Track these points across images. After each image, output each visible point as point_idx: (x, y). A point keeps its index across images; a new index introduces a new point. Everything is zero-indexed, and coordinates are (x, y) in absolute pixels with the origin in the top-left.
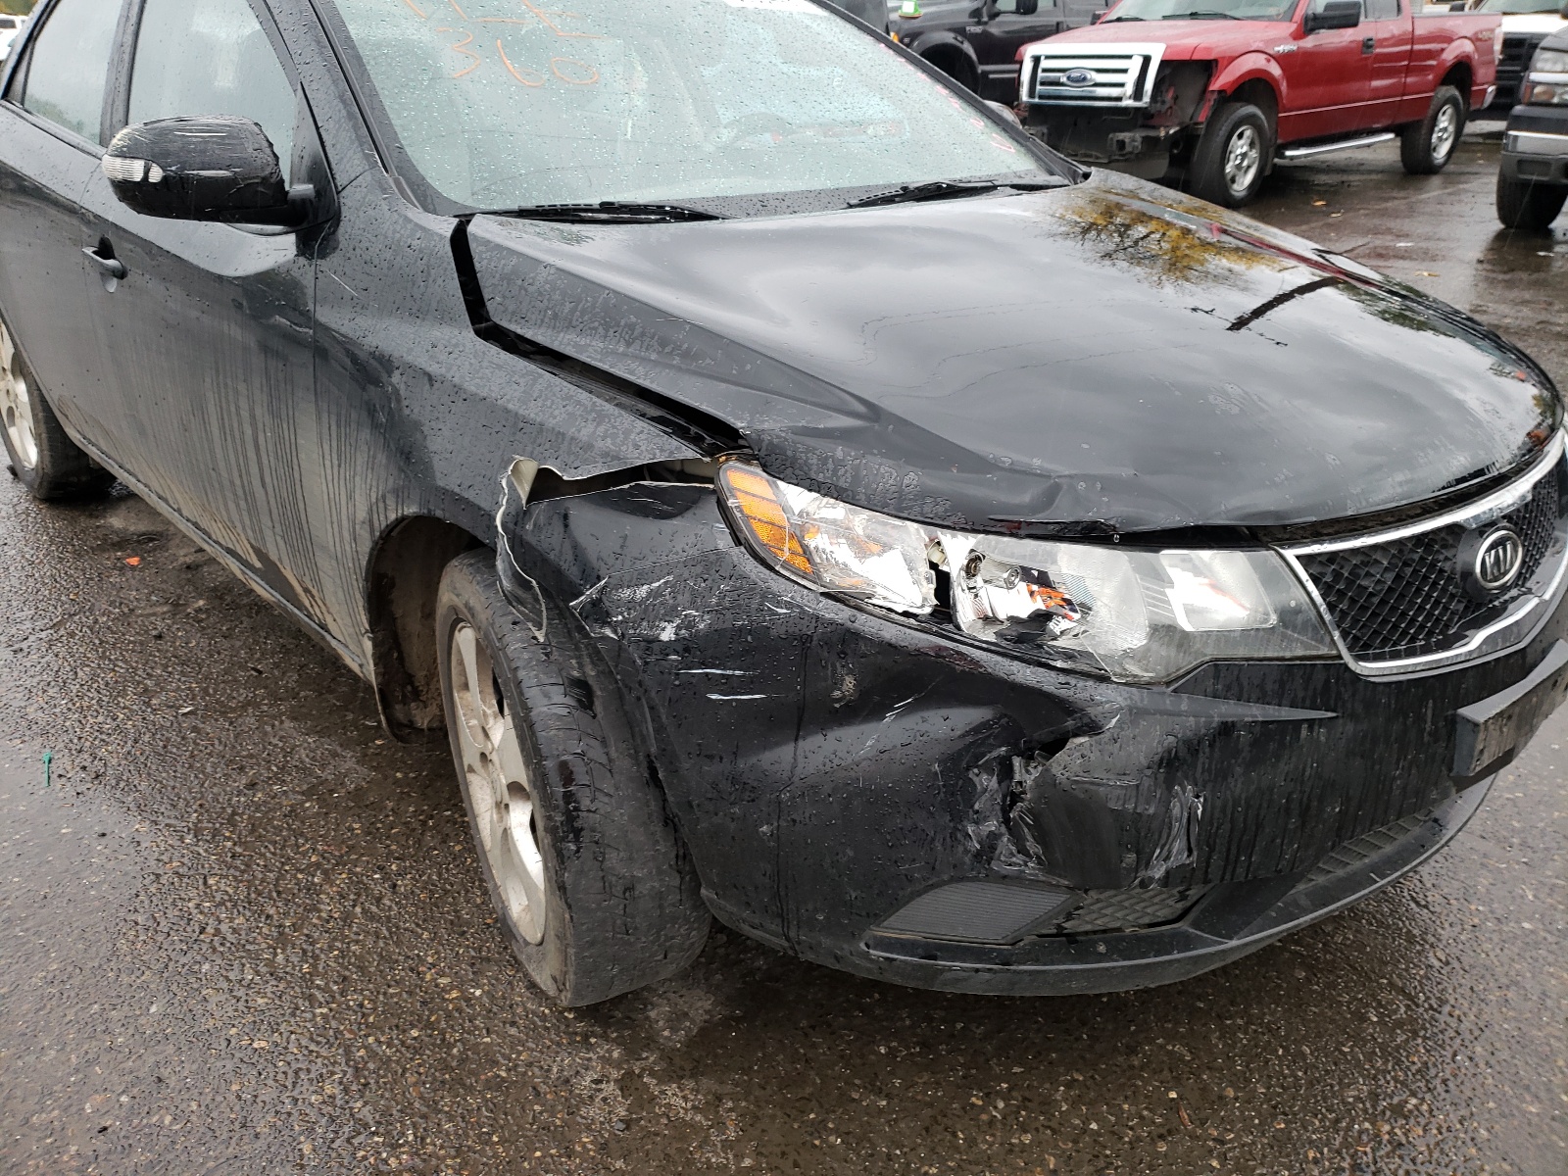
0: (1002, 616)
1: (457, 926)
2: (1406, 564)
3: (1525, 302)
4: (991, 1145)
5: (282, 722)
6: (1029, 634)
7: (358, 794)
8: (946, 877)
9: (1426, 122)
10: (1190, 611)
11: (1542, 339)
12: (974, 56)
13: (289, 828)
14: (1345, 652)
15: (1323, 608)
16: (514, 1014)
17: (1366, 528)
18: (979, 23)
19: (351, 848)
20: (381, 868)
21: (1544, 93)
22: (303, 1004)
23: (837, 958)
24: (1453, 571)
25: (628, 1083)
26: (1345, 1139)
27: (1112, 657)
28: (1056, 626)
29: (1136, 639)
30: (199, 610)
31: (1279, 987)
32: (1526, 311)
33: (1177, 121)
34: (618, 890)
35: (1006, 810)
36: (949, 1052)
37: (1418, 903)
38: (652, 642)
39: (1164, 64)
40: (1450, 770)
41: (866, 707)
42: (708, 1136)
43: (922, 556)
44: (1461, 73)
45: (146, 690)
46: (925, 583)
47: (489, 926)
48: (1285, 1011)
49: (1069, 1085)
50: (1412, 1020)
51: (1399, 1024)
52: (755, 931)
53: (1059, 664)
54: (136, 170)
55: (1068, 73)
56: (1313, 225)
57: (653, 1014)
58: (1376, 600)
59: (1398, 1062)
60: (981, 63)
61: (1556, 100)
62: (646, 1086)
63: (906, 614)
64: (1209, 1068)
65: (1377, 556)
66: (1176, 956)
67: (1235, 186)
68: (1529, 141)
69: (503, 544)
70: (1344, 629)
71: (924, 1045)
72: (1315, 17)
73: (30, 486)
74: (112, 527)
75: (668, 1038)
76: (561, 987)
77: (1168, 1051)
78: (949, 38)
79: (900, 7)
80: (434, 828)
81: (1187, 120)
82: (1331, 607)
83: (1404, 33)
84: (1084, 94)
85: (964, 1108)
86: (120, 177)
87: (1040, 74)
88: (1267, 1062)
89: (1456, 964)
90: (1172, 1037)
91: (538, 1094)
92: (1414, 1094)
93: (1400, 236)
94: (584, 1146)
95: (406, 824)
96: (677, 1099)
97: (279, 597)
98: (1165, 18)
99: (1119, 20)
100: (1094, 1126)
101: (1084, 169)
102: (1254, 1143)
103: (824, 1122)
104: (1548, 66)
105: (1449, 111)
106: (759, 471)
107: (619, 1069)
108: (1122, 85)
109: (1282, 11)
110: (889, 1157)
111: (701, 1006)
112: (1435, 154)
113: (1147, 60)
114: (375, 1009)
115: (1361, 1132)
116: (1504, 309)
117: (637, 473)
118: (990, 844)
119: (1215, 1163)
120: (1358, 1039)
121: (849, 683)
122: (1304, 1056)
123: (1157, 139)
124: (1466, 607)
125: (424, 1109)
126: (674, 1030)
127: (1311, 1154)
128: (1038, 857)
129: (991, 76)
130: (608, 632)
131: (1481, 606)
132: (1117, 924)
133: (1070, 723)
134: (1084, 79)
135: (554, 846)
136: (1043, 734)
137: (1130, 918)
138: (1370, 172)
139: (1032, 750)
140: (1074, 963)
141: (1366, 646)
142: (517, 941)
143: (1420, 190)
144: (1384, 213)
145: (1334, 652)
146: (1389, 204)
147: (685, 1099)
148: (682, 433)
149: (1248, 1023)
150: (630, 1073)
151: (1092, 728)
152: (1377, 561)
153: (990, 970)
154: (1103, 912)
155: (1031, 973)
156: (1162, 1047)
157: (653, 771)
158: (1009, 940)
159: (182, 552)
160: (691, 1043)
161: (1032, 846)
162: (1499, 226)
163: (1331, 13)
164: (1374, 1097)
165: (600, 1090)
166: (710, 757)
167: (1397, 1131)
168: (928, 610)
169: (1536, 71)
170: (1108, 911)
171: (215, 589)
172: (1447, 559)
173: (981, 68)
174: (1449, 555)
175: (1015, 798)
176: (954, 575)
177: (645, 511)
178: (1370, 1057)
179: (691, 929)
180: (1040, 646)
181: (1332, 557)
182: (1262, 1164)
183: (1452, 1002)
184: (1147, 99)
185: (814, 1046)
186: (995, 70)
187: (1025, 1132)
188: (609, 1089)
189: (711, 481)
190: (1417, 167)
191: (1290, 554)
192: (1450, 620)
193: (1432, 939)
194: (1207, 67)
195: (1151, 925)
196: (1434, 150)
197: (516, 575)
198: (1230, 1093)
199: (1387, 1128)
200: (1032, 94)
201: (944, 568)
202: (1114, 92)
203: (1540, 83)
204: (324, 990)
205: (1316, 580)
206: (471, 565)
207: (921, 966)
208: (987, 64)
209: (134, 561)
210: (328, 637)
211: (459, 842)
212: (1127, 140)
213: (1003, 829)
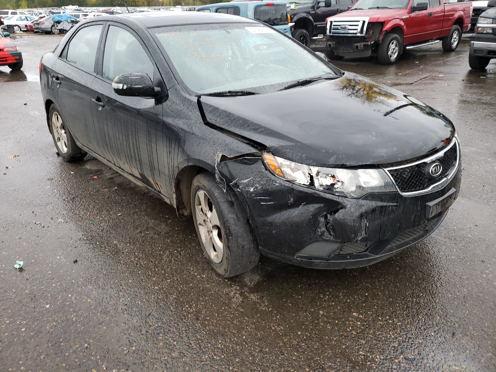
0: (324, 185)
1: (197, 262)
2: (413, 171)
3: (475, 93)
4: (325, 305)
5: (144, 217)
6: (330, 188)
7: (167, 233)
8: (314, 241)
9: (449, 36)
10: (365, 183)
11: (478, 104)
12: (313, 20)
13: (152, 241)
14: (399, 190)
15: (394, 182)
16: (213, 280)
17: (403, 163)
18: (314, 10)
19: (168, 246)
20: (176, 250)
21: (481, 30)
22: (164, 279)
23: (290, 261)
24: (425, 172)
25: (241, 294)
26: (405, 302)
27: (348, 192)
28: (336, 186)
29: (353, 189)
30: (116, 190)
31: (393, 272)
32: (475, 96)
33: (374, 39)
34: (241, 247)
35: (326, 226)
36: (315, 287)
37: (427, 253)
38: (248, 192)
39: (369, 23)
40: (425, 216)
41: (295, 205)
42: (261, 304)
43: (307, 172)
44: (460, 21)
45: (108, 210)
46: (308, 177)
47: (204, 262)
48: (393, 277)
49: (343, 293)
50: (423, 278)
51: (420, 279)
52: (271, 256)
53: (337, 194)
54: (120, 86)
55: (341, 26)
56: (415, 69)
57: (245, 280)
58: (406, 179)
59: (419, 286)
60: (315, 22)
61: (485, 32)
62: (246, 295)
63: (304, 184)
64: (375, 289)
65: (407, 169)
66: (365, 259)
67: (392, 58)
68: (477, 44)
69: (217, 172)
70: (399, 186)
71: (309, 285)
72: (414, 7)
73: (64, 158)
74: (87, 168)
75: (250, 285)
76: (226, 271)
77: (366, 286)
78: (304, 15)
79: (290, 7)
80: (187, 240)
81: (377, 39)
82: (396, 181)
83: (442, 10)
84: (346, 32)
85: (319, 298)
86: (116, 88)
87: (332, 27)
88: (389, 287)
89: (435, 266)
90: (366, 283)
91: (221, 297)
92: (422, 293)
93: (440, 73)
94: (233, 306)
95: (180, 240)
96: (253, 297)
97: (145, 185)
98: (369, 8)
99: (356, 9)
100: (349, 301)
101: (343, 71)
102: (385, 303)
103: (287, 301)
104: (482, 22)
105: (456, 33)
106: (271, 155)
107: (239, 291)
108: (357, 30)
109: (404, 6)
110: (302, 308)
111: (257, 278)
112: (453, 46)
113: (364, 22)
114: (181, 280)
115: (409, 301)
116: (469, 95)
117: (244, 155)
118: (323, 233)
119: (376, 307)
120: (410, 282)
121: (292, 199)
122: (397, 286)
123: (368, 45)
124: (428, 181)
125: (196, 300)
126: (251, 283)
127: (397, 305)
128: (333, 236)
129: (318, 26)
130: (239, 190)
131: (432, 180)
132: (352, 252)
133: (339, 207)
134: (346, 28)
135: (227, 237)
136: (333, 209)
137: (355, 251)
138: (433, 51)
139: (331, 213)
140: (342, 260)
141: (404, 189)
142: (213, 264)
143: (448, 57)
144: (436, 65)
145: (397, 191)
146: (438, 62)
147: (255, 297)
148: (253, 146)
149: (385, 279)
150: (242, 292)
151: (343, 207)
152: (406, 171)
153: (324, 262)
154: (349, 249)
155: (333, 262)
156: (364, 285)
157: (248, 220)
158: (328, 255)
159: (107, 175)
160: (255, 286)
161: (332, 233)
162: (470, 68)
163: (419, 6)
164: (413, 294)
165: (236, 296)
166: (262, 217)
167: (417, 300)
168: (308, 184)
169: (479, 23)
170: (350, 249)
171: (118, 184)
172: (423, 170)
173: (315, 24)
174: (424, 169)
175: (328, 223)
176: (314, 176)
177: (246, 163)
178: (413, 286)
179: (256, 257)
180: (333, 191)
181: (396, 170)
182: (386, 307)
183: (433, 274)
184: (364, 33)
185: (284, 286)
186: (319, 24)
187: (333, 302)
188: (237, 295)
189: (260, 157)
190: (447, 50)
191: (386, 170)
192: (425, 183)
193: (429, 261)
194: (382, 24)
195: (359, 253)
196: (452, 44)
197: (220, 178)
198: (380, 293)
199: (415, 300)
200: (330, 32)
201: (312, 174)
202: (355, 32)
203: (480, 27)
204: (168, 276)
205: (392, 175)
206: (203, 176)
207: (309, 261)
208: (316, 22)
209: (96, 177)
210: (161, 194)
211: (194, 244)
212: (359, 46)
213: (326, 230)
